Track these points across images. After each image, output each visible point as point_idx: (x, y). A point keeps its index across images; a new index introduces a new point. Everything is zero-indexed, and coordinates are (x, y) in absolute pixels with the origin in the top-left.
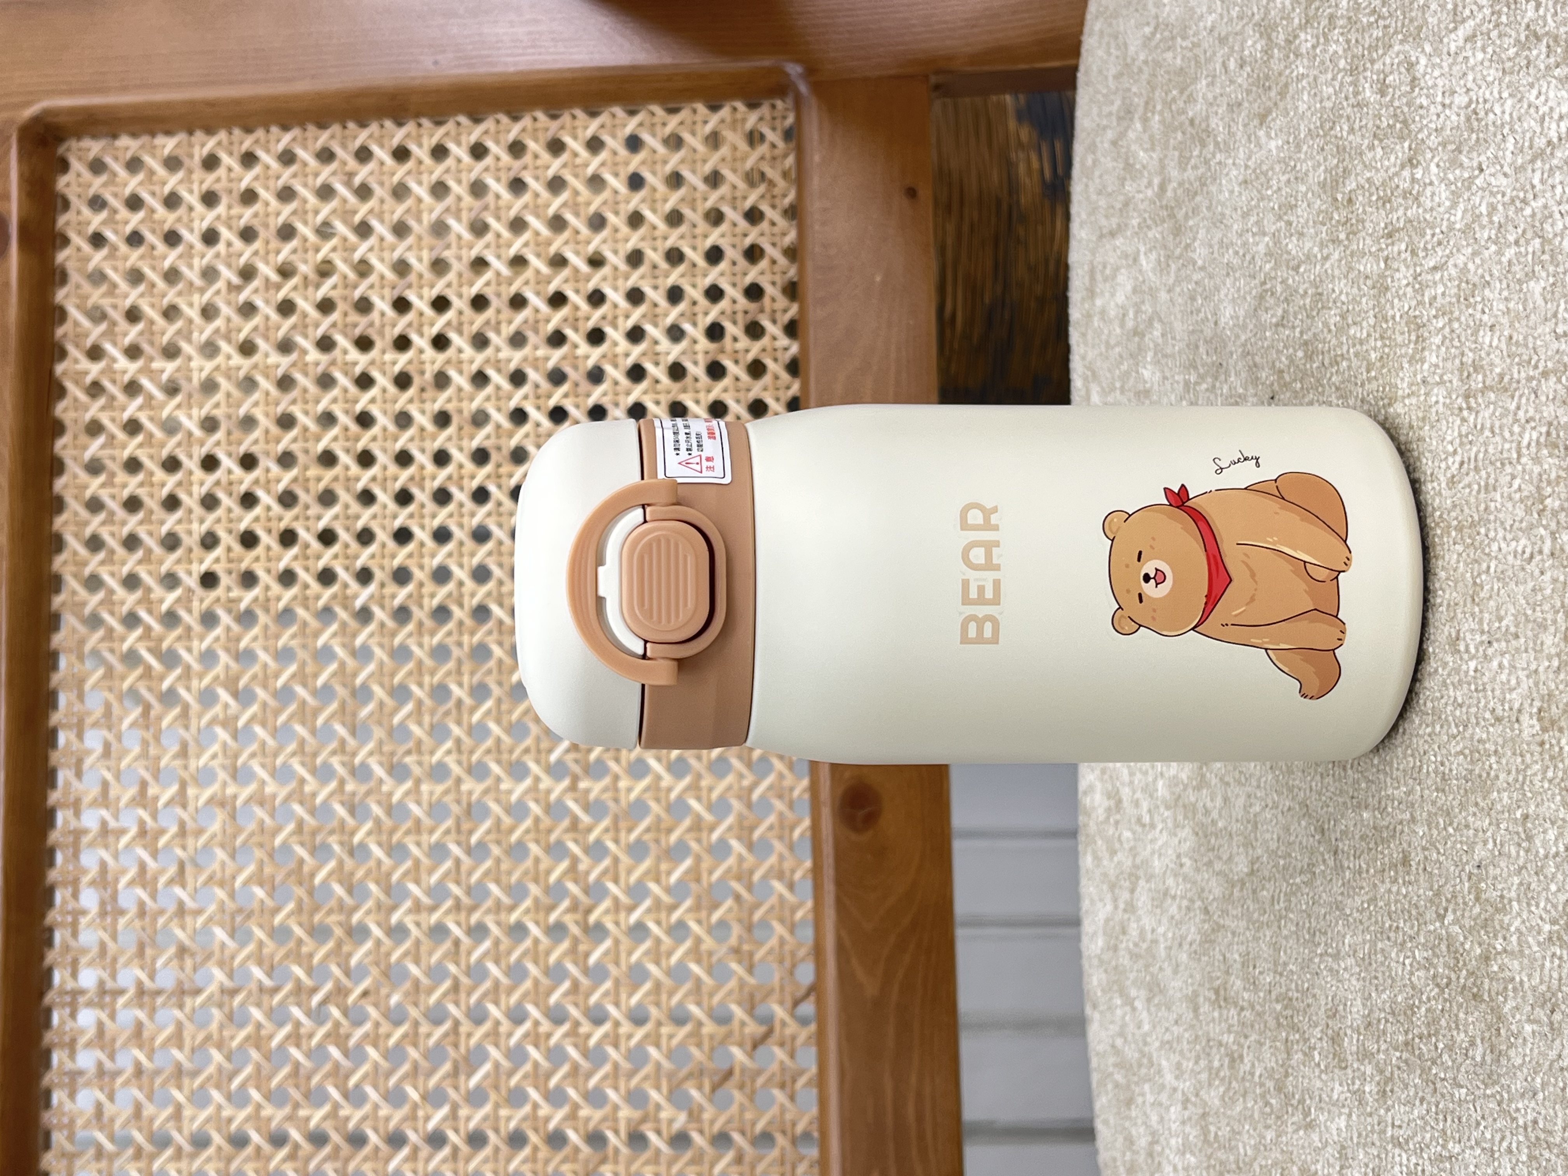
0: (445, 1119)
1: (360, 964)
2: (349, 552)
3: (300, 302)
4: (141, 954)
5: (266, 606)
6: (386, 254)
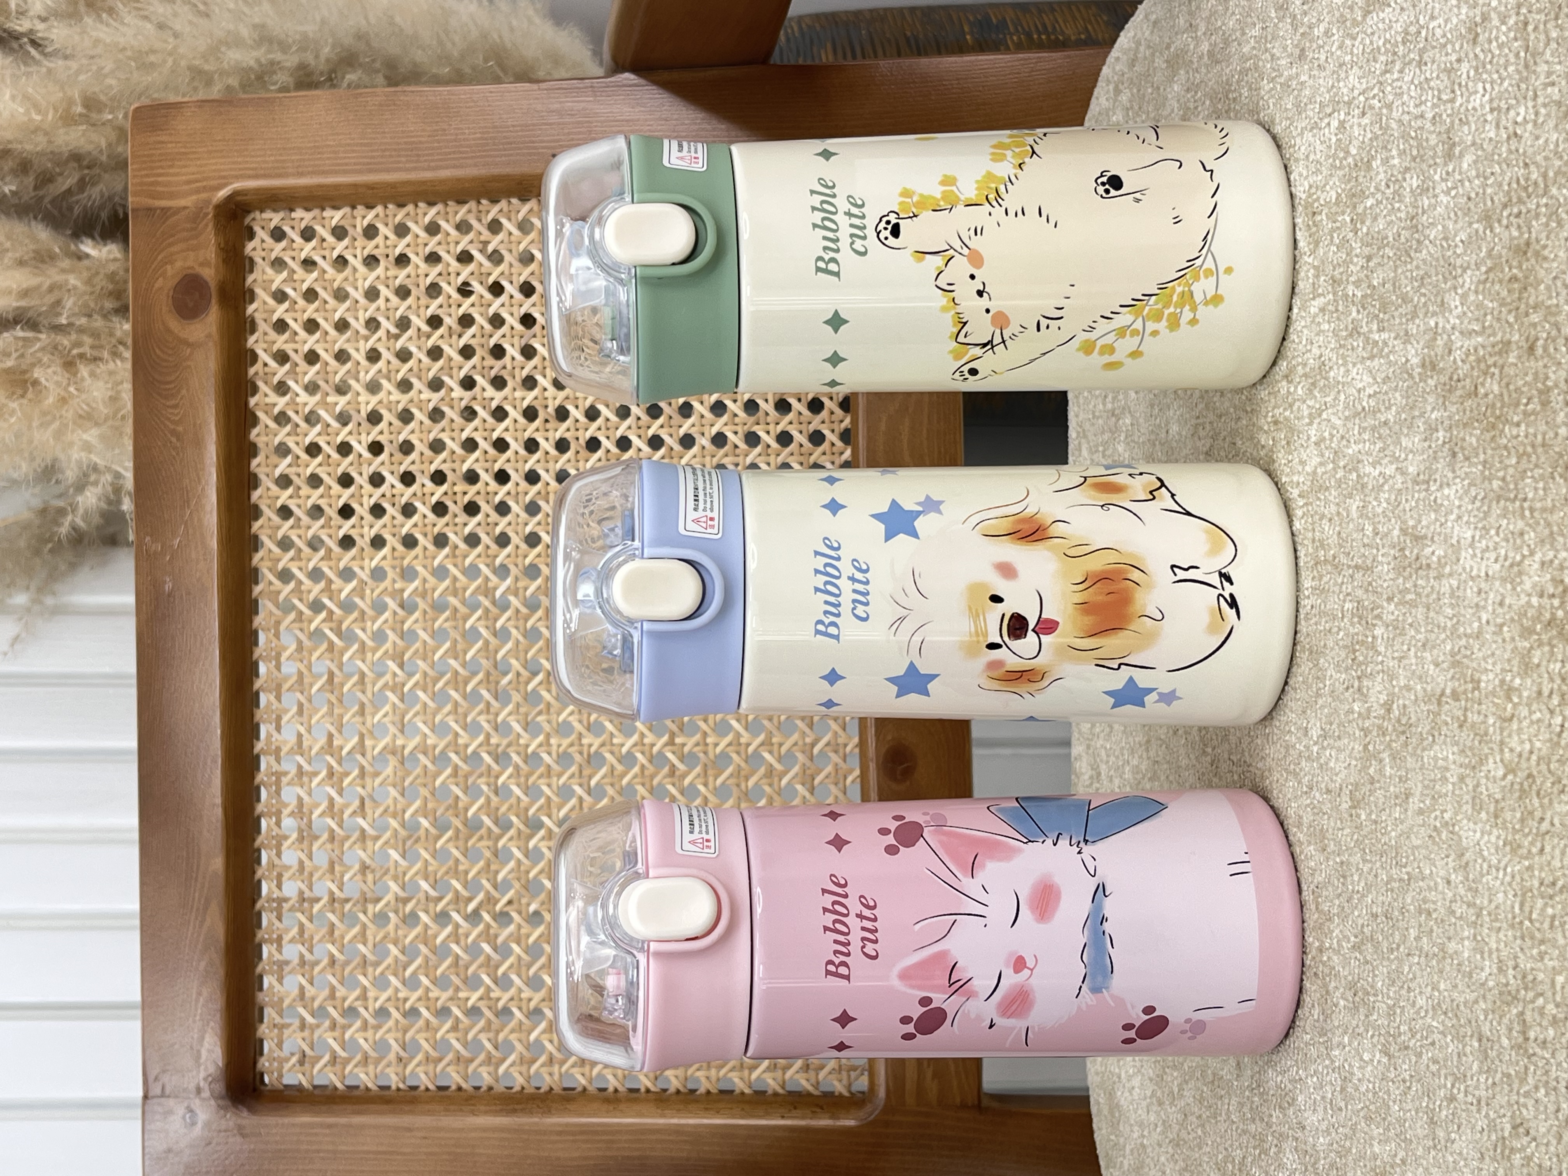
1: (504, 879)
2: (490, 552)
3: (446, 348)
4: (332, 870)
5: (424, 595)
6: (515, 309)
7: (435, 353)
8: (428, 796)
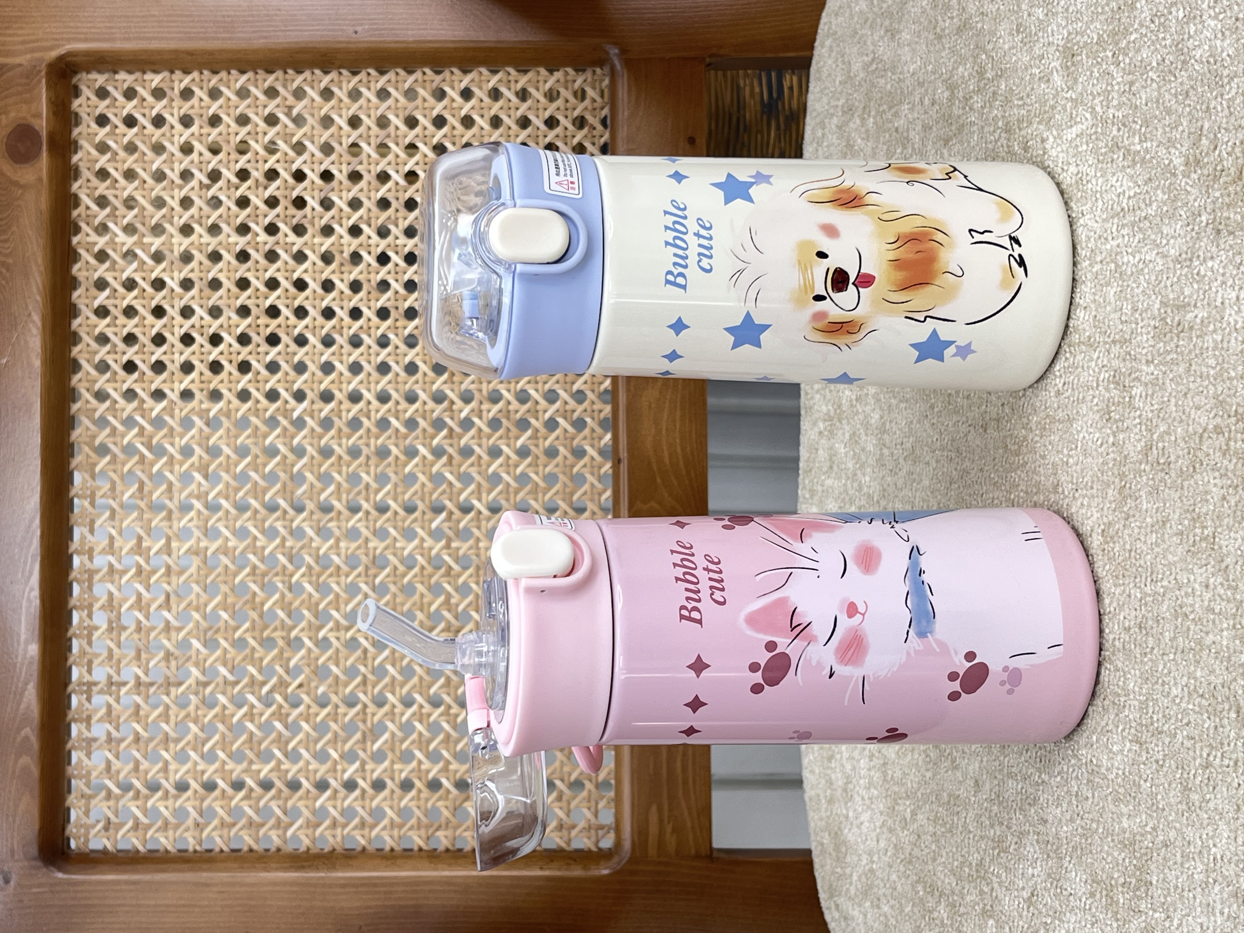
0: (356, 771)
1: (296, 666)
2: (288, 378)
3: (253, 198)
4: (138, 657)
5: (228, 415)
6: (316, 167)
7: (243, 203)
8: (228, 591)
